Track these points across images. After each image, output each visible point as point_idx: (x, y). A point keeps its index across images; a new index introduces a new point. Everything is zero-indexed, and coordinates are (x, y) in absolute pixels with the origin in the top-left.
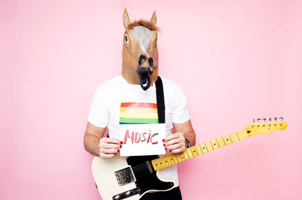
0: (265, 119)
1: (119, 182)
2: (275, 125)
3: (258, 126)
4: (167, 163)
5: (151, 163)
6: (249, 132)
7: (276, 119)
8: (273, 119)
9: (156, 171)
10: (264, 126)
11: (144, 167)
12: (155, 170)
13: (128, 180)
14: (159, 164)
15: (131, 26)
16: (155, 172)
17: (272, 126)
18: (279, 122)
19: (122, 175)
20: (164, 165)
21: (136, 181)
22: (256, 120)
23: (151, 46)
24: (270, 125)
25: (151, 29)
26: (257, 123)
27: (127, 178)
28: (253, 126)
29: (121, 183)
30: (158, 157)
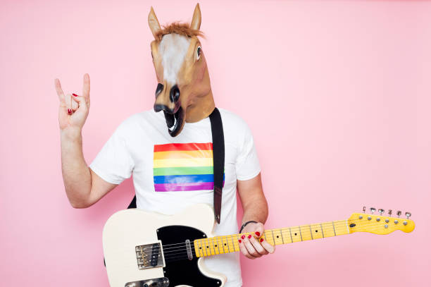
0: (382, 210)
1: (140, 263)
2: (396, 223)
3: (369, 219)
4: (216, 249)
5: (193, 243)
6: (352, 226)
7: (399, 213)
8: (395, 213)
9: (198, 258)
10: (378, 220)
11: (181, 248)
12: (197, 255)
13: (154, 263)
14: (204, 248)
16: (196, 259)
17: (391, 224)
18: (403, 219)
19: (146, 253)
20: (212, 250)
21: (165, 266)
22: (367, 209)
23: (188, 64)
24: (387, 222)
25: (189, 36)
26: (368, 214)
27: (152, 259)
28: (361, 218)
29: (142, 265)
30: (206, 237)
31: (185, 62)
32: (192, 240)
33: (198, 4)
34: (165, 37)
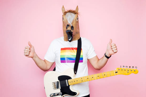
14: (71, 82)
15: (65, 13)
16: (69, 86)
21: (60, 88)
25: (75, 14)
30: (71, 79)
31: (73, 21)
32: (68, 80)
33: (78, 6)
34: (67, 13)
